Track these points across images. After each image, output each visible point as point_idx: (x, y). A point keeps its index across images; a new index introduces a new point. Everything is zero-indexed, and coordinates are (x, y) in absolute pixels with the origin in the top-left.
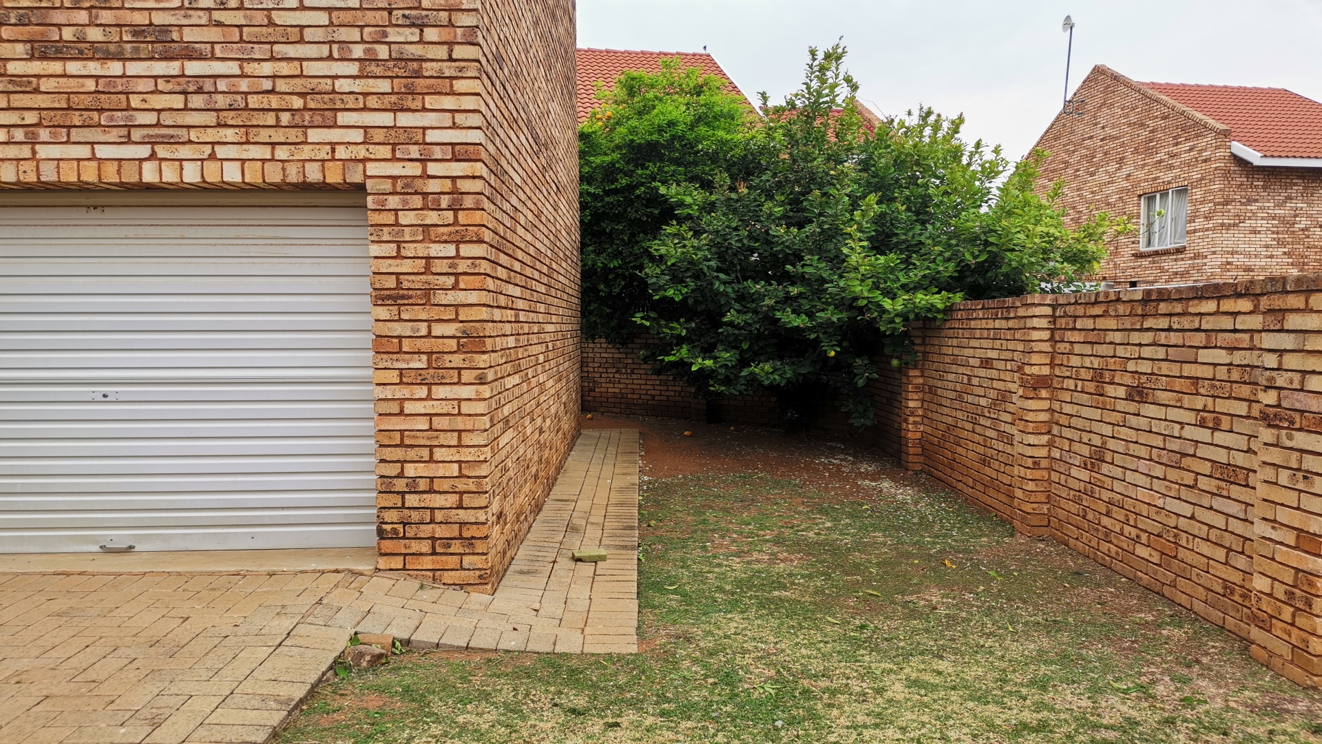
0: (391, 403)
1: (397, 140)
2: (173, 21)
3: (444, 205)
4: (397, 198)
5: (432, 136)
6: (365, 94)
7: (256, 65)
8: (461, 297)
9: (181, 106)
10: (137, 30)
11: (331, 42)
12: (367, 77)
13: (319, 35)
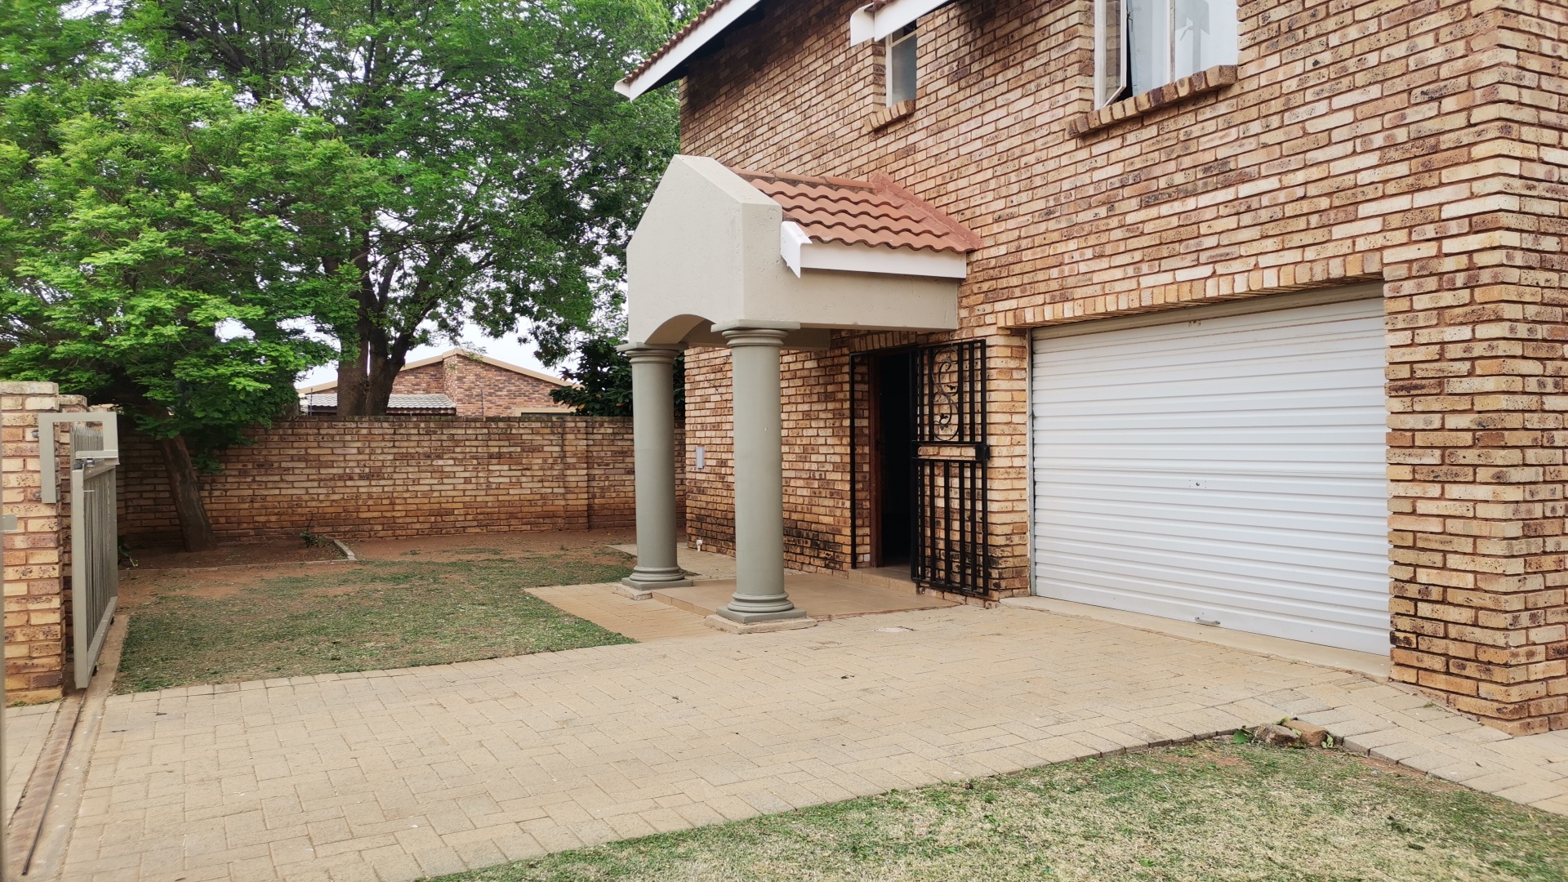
0: (1403, 501)
1: (1411, 222)
3: (1459, 284)
4: (1411, 283)
5: (1448, 212)
6: (1385, 182)
7: (1291, 176)
8: (1475, 384)
9: (1235, 226)
11: (1355, 138)
12: (1387, 164)
13: (1343, 134)
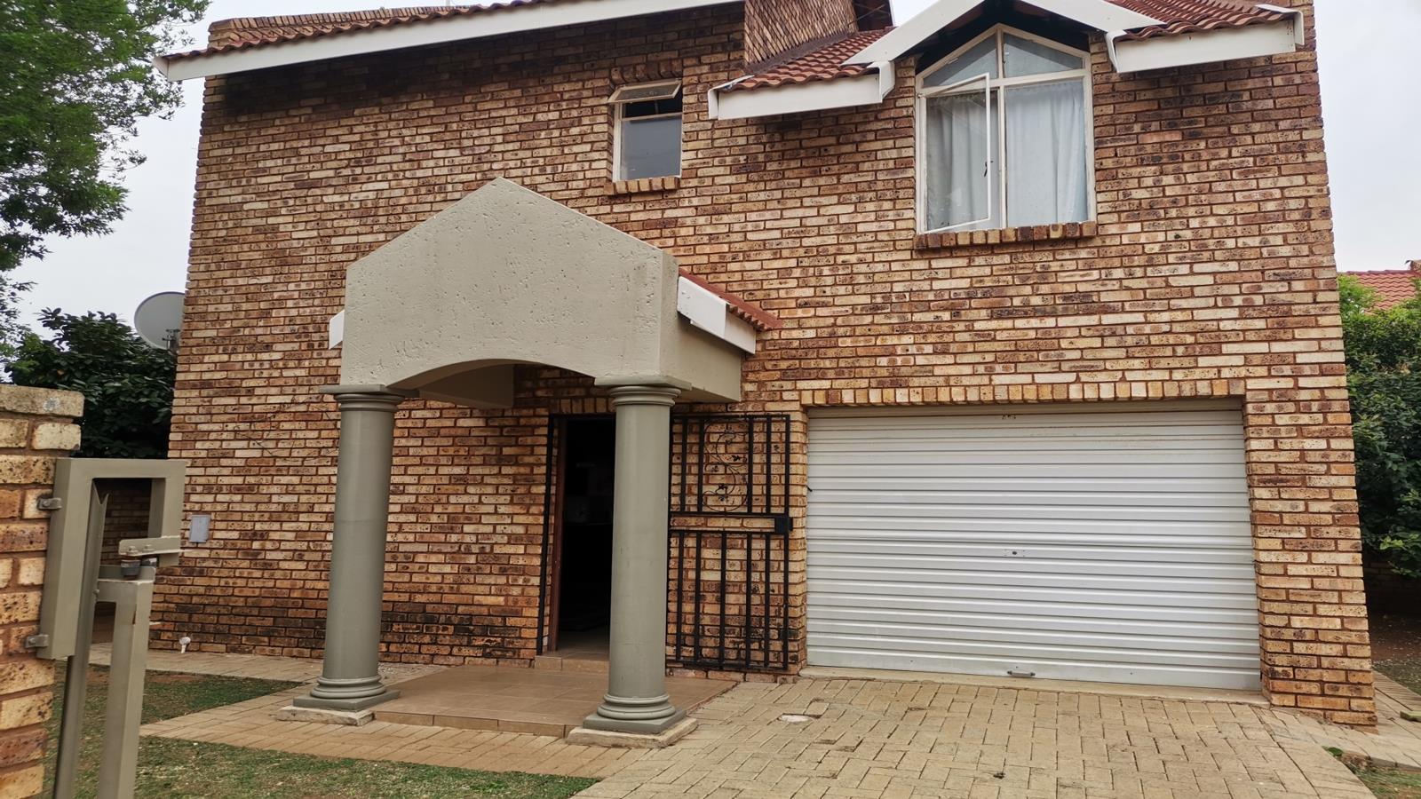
0: (1276, 566)
1: (1272, 363)
2: (1093, 288)
3: (1314, 409)
4: (1273, 405)
5: (1301, 358)
6: (1244, 331)
7: (1157, 314)
8: (1333, 481)
9: (1099, 345)
10: (1067, 297)
11: (1216, 296)
12: (1246, 318)
13: (1206, 291)
